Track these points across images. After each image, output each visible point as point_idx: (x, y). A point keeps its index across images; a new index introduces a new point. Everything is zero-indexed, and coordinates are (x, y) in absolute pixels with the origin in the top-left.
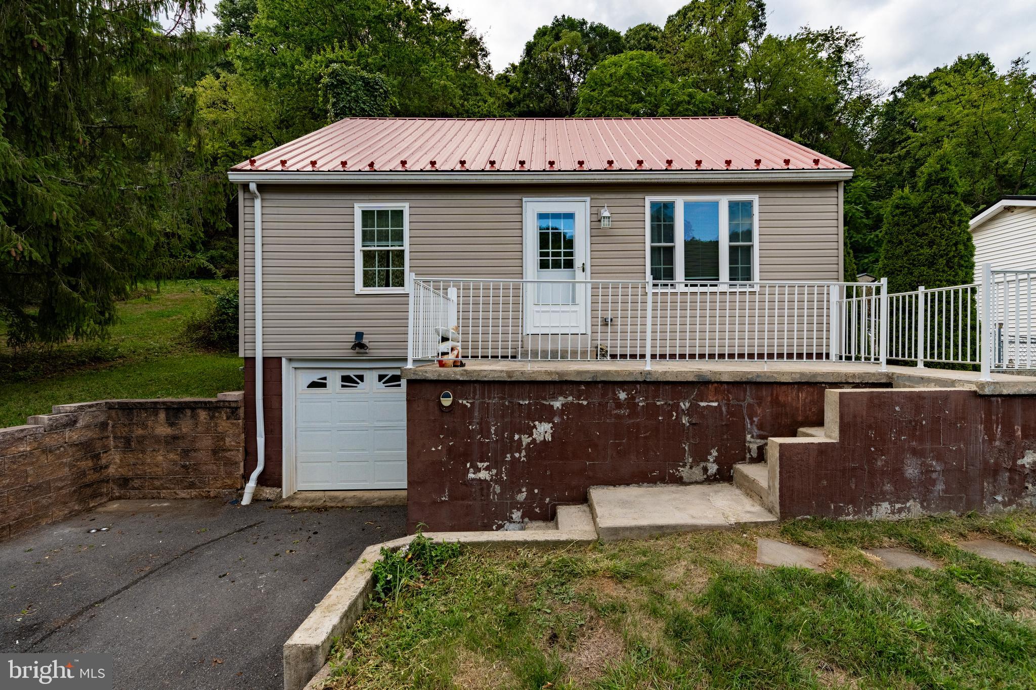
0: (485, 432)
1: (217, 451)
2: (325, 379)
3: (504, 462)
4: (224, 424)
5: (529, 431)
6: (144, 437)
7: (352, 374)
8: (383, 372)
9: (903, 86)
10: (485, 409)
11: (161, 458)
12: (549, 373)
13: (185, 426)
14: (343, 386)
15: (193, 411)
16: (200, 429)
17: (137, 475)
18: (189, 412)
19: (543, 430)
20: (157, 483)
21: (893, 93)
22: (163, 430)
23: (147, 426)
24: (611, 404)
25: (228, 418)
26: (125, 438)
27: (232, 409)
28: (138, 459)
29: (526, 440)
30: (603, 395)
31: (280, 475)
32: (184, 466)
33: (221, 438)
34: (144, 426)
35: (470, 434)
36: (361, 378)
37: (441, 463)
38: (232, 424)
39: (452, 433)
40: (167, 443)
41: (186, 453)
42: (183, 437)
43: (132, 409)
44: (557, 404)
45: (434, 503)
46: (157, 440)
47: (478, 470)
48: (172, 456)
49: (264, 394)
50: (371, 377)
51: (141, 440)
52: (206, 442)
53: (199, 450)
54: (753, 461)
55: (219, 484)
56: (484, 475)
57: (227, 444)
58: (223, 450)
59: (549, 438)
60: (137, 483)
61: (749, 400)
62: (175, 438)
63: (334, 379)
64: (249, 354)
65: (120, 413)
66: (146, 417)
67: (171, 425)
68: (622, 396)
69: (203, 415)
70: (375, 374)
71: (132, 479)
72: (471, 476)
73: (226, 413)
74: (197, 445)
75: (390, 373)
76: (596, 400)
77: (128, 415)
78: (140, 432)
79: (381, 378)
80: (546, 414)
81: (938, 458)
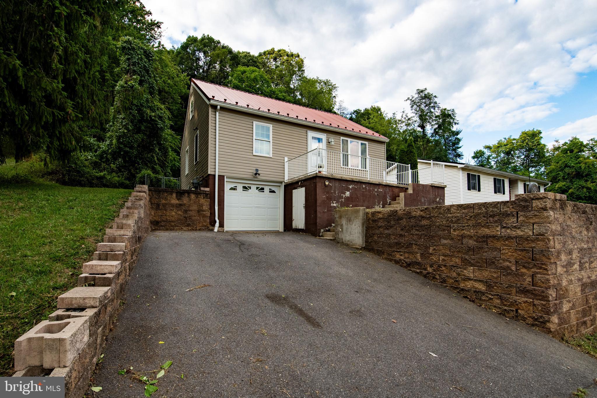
0: (335, 193)
1: (199, 211)
2: (236, 187)
3: (339, 201)
4: (202, 200)
5: (345, 193)
6: (166, 204)
7: (246, 186)
8: (258, 186)
9: (355, 112)
10: (335, 187)
11: (174, 213)
12: (350, 178)
13: (185, 200)
14: (243, 190)
15: (188, 195)
16: (192, 202)
17: (162, 220)
18: (186, 195)
19: (348, 194)
20: (173, 224)
21: (351, 114)
22: (174, 201)
23: (167, 199)
24: (362, 188)
25: (204, 198)
26: (157, 204)
27: (206, 194)
28: (163, 213)
29: (344, 196)
30: (360, 185)
31: (224, 223)
32: (185, 217)
33: (202, 205)
34: (166, 199)
35: (332, 193)
36: (250, 188)
37: (325, 201)
38: (206, 200)
39: (328, 193)
40: (177, 207)
41: (186, 211)
42: (184, 205)
43: (161, 191)
44: (351, 187)
45: (323, 212)
46: (173, 205)
47: (333, 203)
48: (180, 213)
49: (218, 190)
50: (254, 188)
51: (164, 205)
52: (195, 207)
53: (191, 211)
54: (389, 205)
55: (201, 225)
56: (335, 205)
57: (204, 209)
58: (202, 211)
59: (349, 196)
60: (163, 224)
61: (388, 190)
62: (181, 205)
63: (240, 187)
64: (213, 173)
65: (154, 193)
66: (167, 195)
67: (178, 199)
68: (364, 186)
69: (193, 196)
70: (256, 186)
71: (161, 222)
72: (332, 205)
73: (203, 196)
74: (191, 208)
75: (261, 187)
76: (359, 186)
77: (158, 194)
78: (164, 202)
79: (257, 188)
80: (348, 189)
81: (426, 198)
